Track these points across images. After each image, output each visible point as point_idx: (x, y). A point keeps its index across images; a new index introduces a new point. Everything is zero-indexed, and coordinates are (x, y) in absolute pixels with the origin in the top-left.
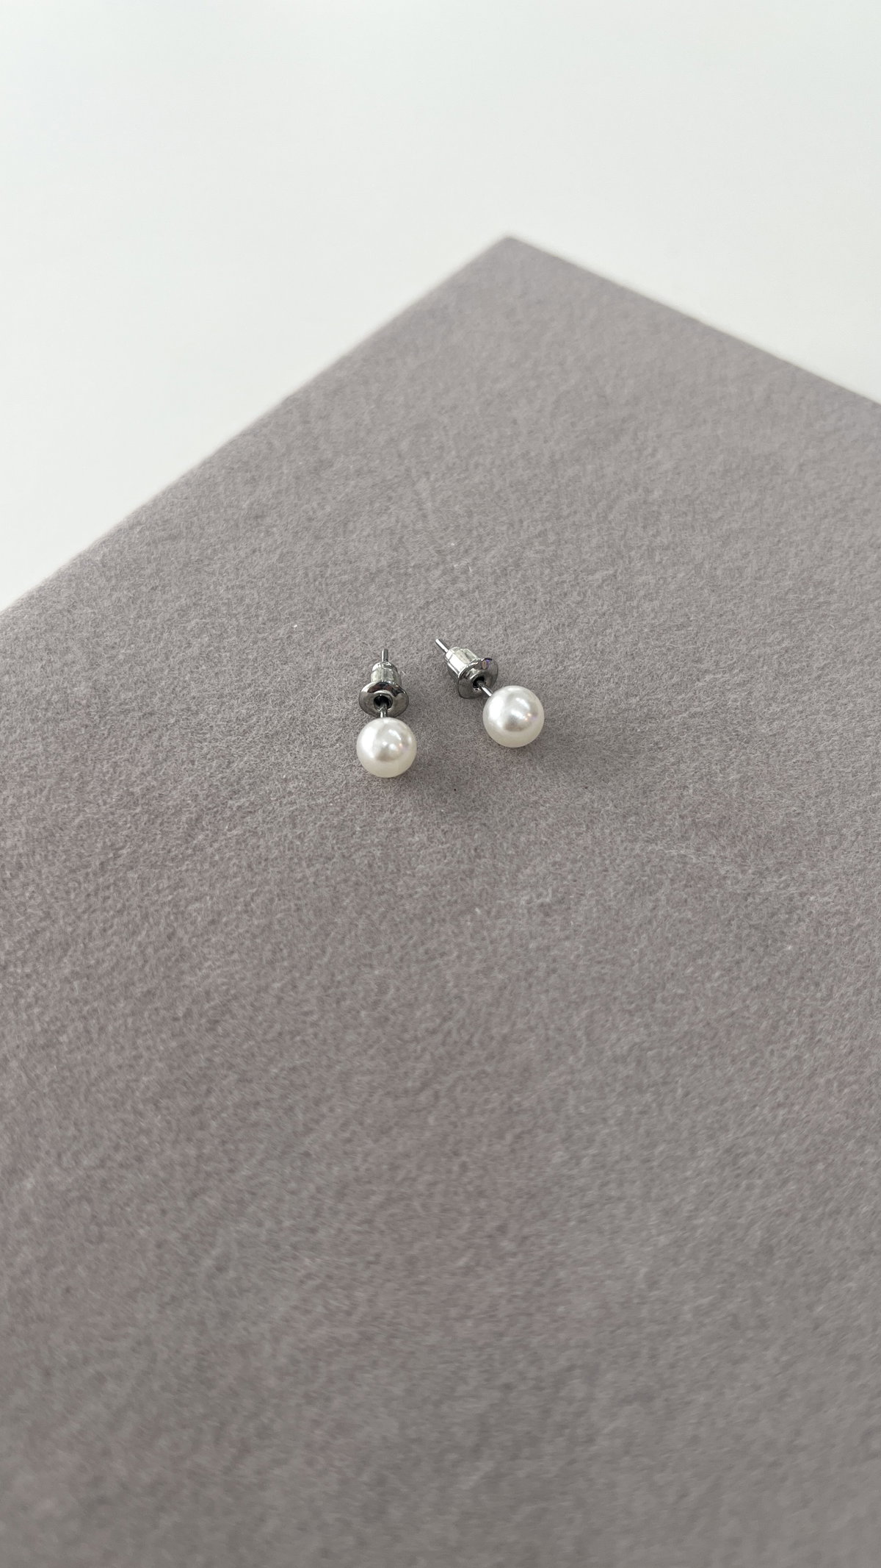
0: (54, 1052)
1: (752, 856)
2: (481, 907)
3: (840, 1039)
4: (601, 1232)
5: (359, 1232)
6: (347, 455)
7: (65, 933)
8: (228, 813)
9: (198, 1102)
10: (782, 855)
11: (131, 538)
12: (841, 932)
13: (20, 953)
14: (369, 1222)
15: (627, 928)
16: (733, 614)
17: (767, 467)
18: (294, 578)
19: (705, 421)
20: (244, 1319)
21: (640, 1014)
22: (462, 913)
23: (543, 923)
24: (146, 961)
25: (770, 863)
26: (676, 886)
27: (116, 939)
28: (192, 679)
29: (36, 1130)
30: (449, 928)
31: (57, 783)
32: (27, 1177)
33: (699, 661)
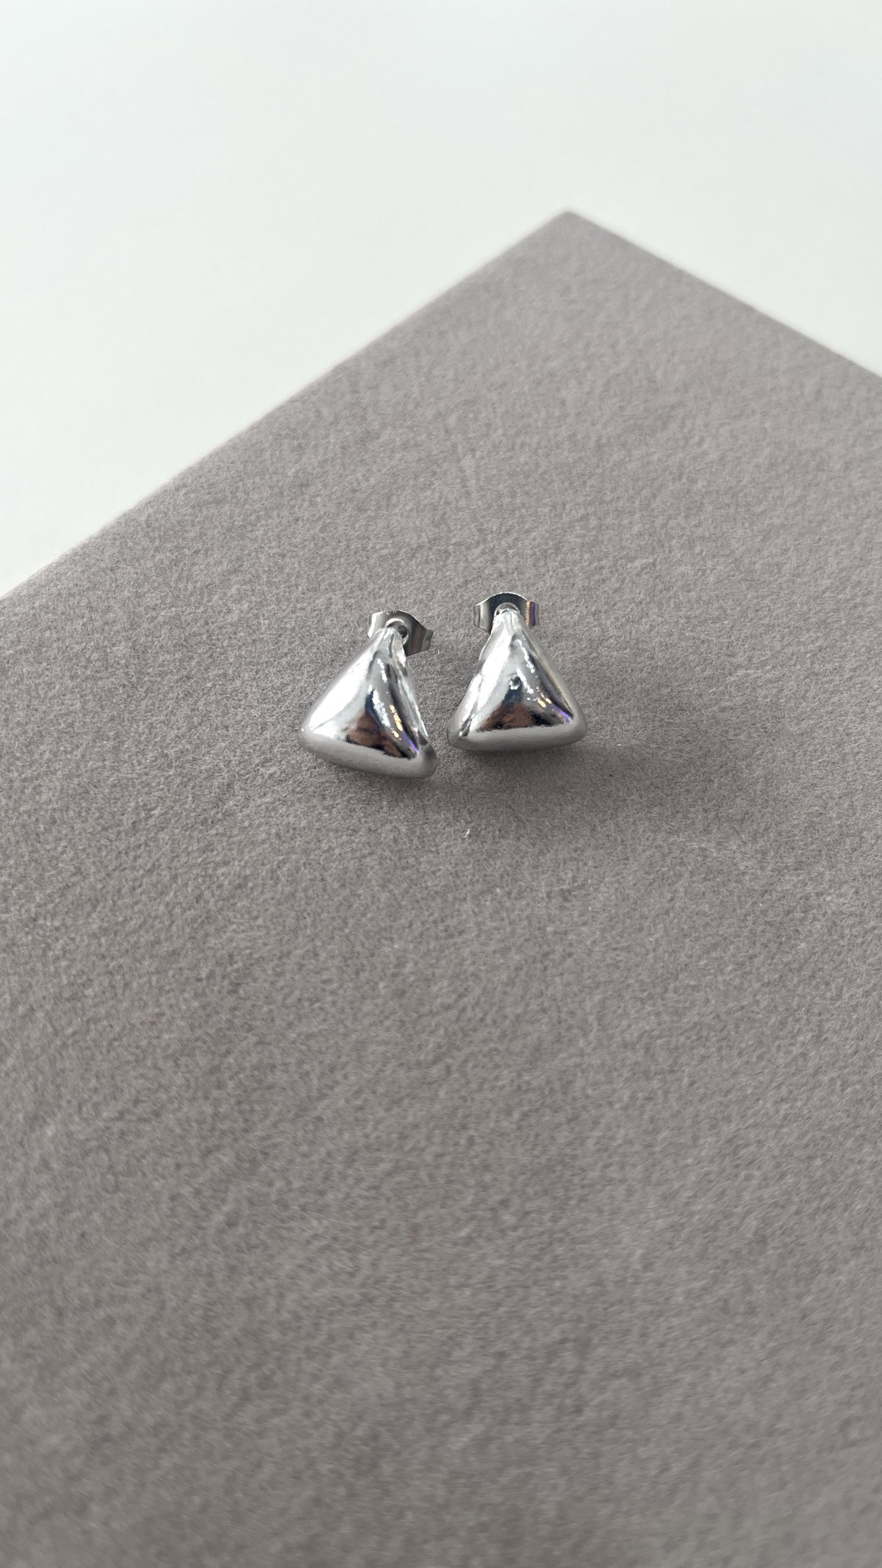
0: (79, 1005)
1: (772, 853)
2: (502, 887)
3: (846, 1039)
4: (600, 1211)
5: (367, 1198)
6: (394, 428)
7: (95, 889)
8: (260, 780)
9: (216, 1063)
10: (802, 854)
11: (176, 500)
12: (855, 933)
13: (50, 906)
14: (376, 1188)
15: (644, 917)
16: (769, 610)
17: (813, 464)
18: (334, 549)
19: (754, 412)
20: (251, 1273)
21: (651, 1002)
22: (482, 893)
23: (562, 908)
24: (173, 922)
25: (790, 861)
26: (694, 879)
27: (144, 898)
28: (230, 645)
29: (59, 1080)
30: (468, 907)
31: (94, 741)
32: (49, 1124)
33: (733, 655)
